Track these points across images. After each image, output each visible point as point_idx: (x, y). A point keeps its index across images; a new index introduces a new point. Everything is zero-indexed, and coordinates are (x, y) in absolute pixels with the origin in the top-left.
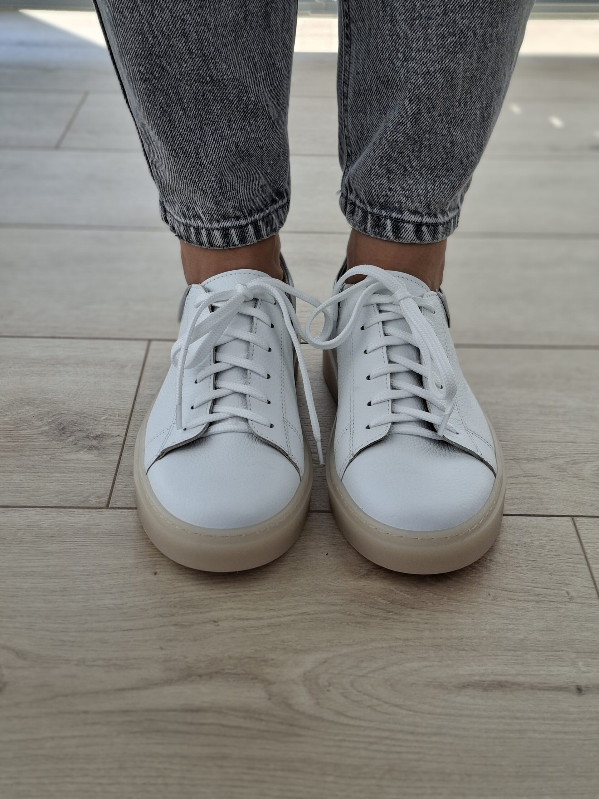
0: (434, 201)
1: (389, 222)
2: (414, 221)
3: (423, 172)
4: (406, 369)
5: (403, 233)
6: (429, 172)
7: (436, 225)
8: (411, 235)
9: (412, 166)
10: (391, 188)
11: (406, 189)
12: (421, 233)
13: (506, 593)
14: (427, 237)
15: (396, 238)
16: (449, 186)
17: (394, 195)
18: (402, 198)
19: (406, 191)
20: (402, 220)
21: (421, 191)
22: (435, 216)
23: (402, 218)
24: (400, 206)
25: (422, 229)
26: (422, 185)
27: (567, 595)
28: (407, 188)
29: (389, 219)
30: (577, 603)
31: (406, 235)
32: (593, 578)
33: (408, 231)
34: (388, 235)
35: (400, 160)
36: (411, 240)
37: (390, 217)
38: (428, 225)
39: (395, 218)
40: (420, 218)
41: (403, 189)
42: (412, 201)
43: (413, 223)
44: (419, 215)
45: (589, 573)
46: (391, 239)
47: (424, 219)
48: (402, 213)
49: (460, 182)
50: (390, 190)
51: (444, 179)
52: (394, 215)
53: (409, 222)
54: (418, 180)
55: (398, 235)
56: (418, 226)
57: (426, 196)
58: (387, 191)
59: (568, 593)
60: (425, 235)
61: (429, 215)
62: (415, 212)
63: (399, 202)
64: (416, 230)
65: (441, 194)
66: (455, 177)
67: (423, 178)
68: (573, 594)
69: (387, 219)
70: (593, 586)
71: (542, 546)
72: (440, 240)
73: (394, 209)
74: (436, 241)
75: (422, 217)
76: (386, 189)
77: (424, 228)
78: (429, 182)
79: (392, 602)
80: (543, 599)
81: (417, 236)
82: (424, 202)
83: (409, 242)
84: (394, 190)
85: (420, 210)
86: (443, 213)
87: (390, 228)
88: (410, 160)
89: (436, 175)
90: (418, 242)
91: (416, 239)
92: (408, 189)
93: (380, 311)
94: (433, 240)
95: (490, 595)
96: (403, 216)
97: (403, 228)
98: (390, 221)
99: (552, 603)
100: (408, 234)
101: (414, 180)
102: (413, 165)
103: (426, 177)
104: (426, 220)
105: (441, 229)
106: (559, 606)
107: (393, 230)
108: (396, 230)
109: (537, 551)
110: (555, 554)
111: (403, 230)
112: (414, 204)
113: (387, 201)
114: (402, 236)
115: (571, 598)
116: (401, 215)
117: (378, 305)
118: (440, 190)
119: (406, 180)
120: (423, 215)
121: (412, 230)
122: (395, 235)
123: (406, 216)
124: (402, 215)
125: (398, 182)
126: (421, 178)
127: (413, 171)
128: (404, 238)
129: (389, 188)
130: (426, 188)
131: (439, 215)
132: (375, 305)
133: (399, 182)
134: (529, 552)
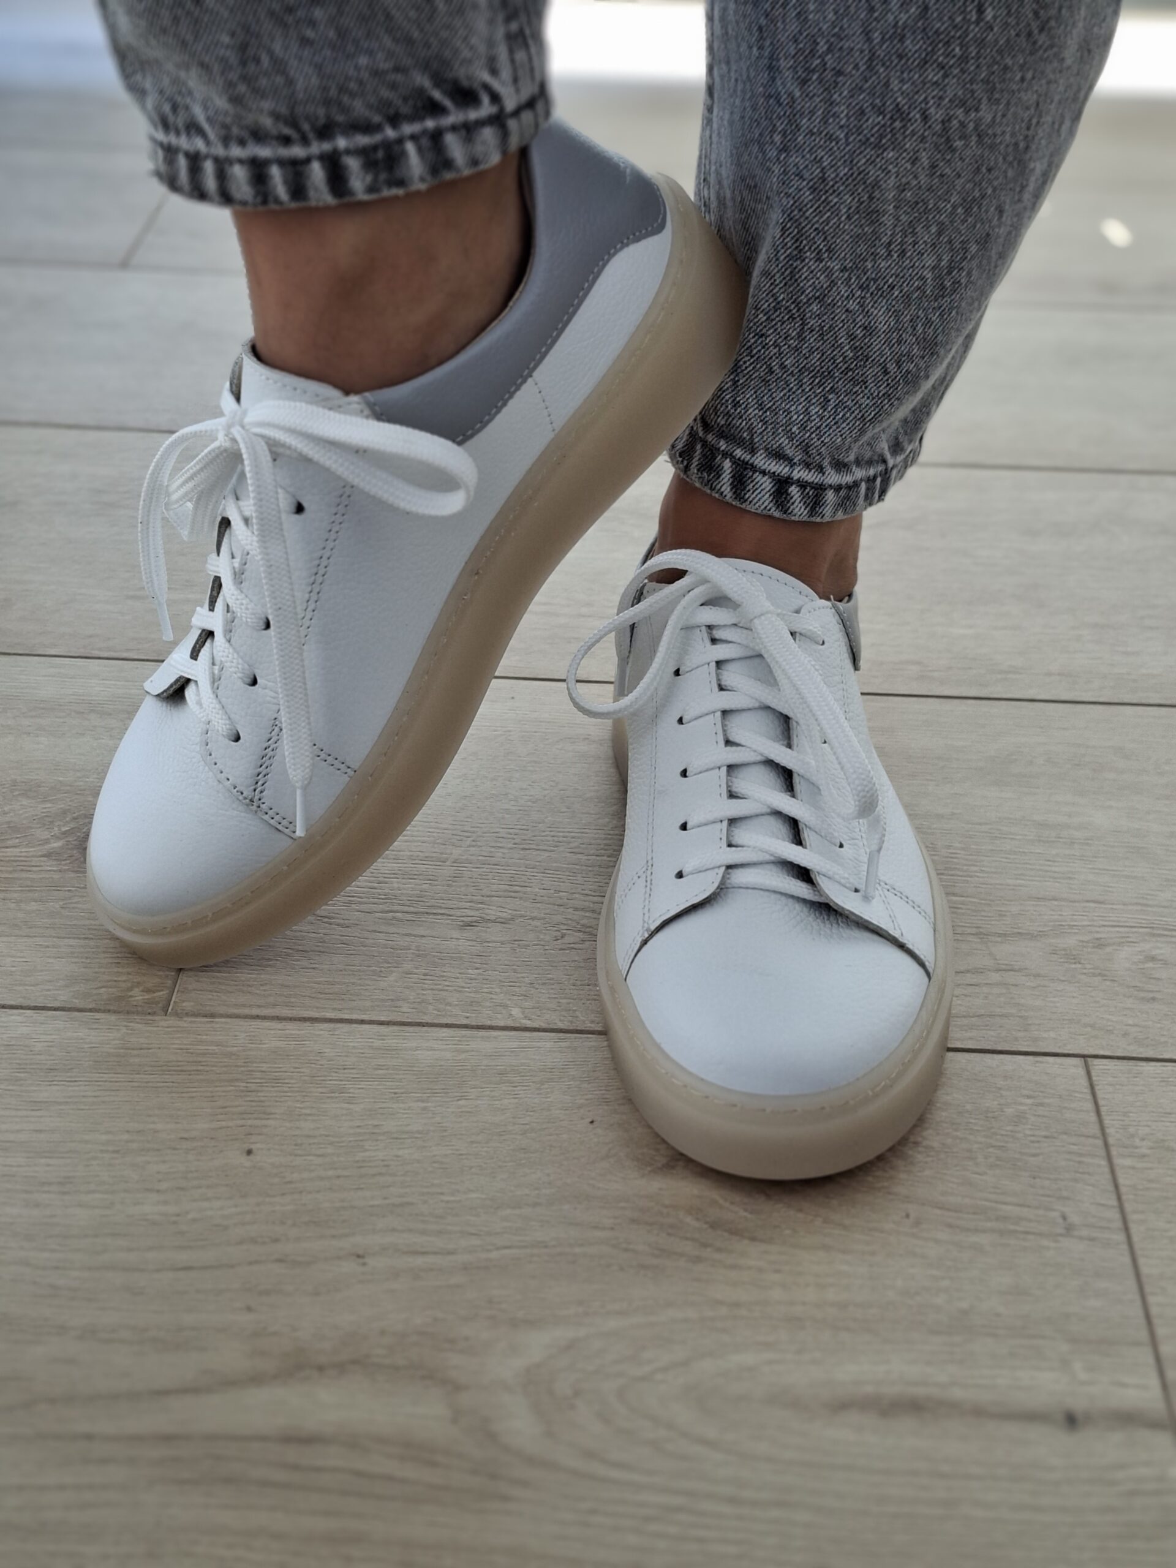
0: (818, 439)
1: (727, 464)
2: (774, 473)
3: (805, 380)
4: (759, 758)
5: (749, 491)
6: (817, 381)
7: (820, 488)
8: (764, 499)
9: (782, 366)
10: (738, 402)
11: (767, 407)
12: (785, 498)
13: (938, 1212)
14: (799, 510)
15: (736, 498)
16: (853, 415)
17: (741, 417)
18: (755, 423)
19: (766, 412)
20: (752, 465)
21: (795, 417)
22: (821, 469)
23: (751, 461)
24: (752, 439)
25: (790, 490)
26: (801, 403)
27: (1060, 1221)
28: (769, 405)
29: (728, 460)
30: (1081, 1238)
31: (754, 495)
32: (1116, 1186)
33: (759, 490)
34: (722, 490)
35: (759, 351)
36: (763, 507)
37: (731, 455)
38: (803, 485)
39: (739, 459)
40: (787, 468)
41: (761, 406)
42: (773, 433)
43: (772, 474)
44: (786, 463)
45: (1108, 1176)
46: (727, 498)
47: (795, 472)
48: (753, 451)
49: (877, 410)
50: (736, 405)
51: (846, 399)
52: (738, 453)
53: (764, 473)
54: (794, 393)
55: (740, 494)
56: (782, 485)
57: (803, 427)
58: (730, 407)
59: (1064, 1218)
60: (793, 503)
61: (808, 466)
62: (778, 455)
63: (751, 429)
64: (777, 490)
65: (835, 427)
66: (868, 398)
67: (803, 390)
68: (1075, 1219)
69: (726, 458)
70: (1115, 1203)
71: (1020, 1118)
72: (827, 519)
73: (741, 443)
74: (818, 520)
75: (791, 467)
76: (727, 401)
77: (794, 490)
78: (814, 401)
79: (714, 1225)
80: (1012, 1227)
81: (777, 501)
82: (797, 438)
83: (759, 511)
84: (743, 406)
85: (789, 452)
86: (840, 466)
87: (728, 477)
88: (780, 355)
89: (831, 388)
90: (777, 514)
91: (774, 509)
92: (770, 408)
93: (714, 641)
94: (811, 515)
95: (908, 1216)
96: (753, 459)
97: (752, 482)
98: (730, 464)
99: (1031, 1237)
100: (759, 496)
101: (785, 391)
102: (786, 363)
103: (810, 390)
104: (799, 473)
105: (830, 495)
106: (1045, 1242)
107: (732, 482)
108: (740, 483)
109: (1009, 1128)
110: (1044, 1133)
111: (752, 485)
112: (777, 439)
113: (729, 424)
114: (747, 496)
115: (1069, 1229)
116: (749, 457)
117: (710, 627)
118: (834, 419)
119: (770, 390)
120: (795, 463)
121: (768, 489)
122: (734, 493)
123: (760, 460)
124: (753, 456)
125: (752, 392)
126: (800, 391)
127: (785, 376)
128: (750, 502)
129: (734, 400)
130: (807, 411)
131: (829, 470)
132: (704, 628)
133: (755, 392)
134: (992, 1128)
